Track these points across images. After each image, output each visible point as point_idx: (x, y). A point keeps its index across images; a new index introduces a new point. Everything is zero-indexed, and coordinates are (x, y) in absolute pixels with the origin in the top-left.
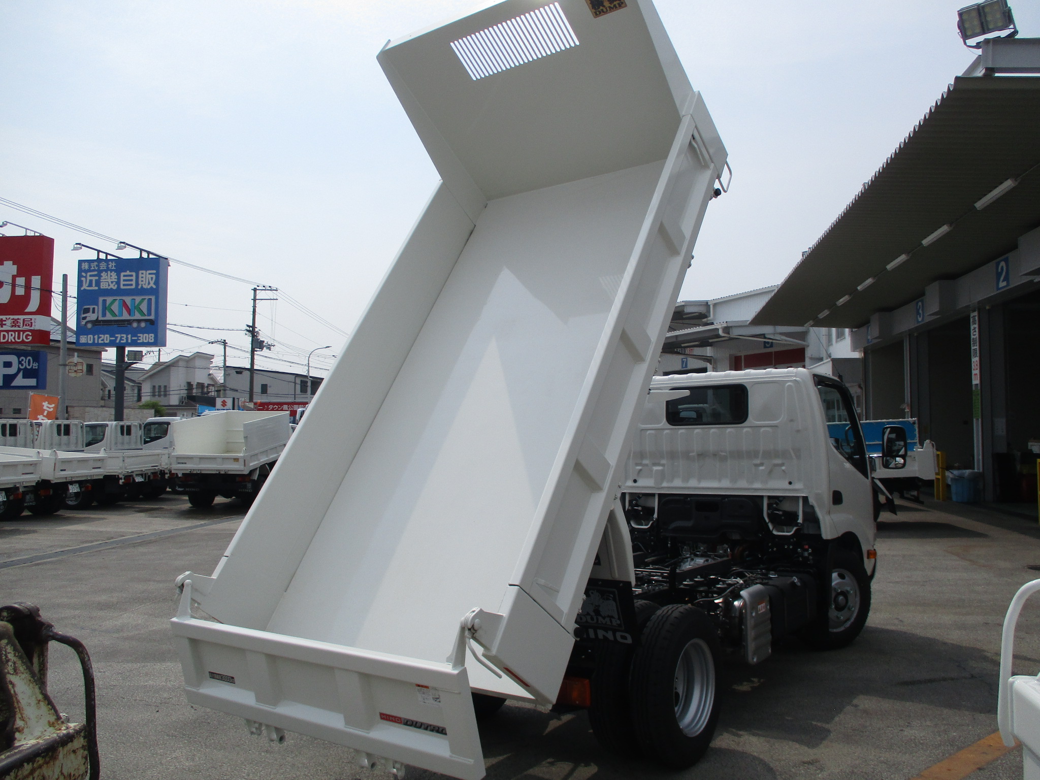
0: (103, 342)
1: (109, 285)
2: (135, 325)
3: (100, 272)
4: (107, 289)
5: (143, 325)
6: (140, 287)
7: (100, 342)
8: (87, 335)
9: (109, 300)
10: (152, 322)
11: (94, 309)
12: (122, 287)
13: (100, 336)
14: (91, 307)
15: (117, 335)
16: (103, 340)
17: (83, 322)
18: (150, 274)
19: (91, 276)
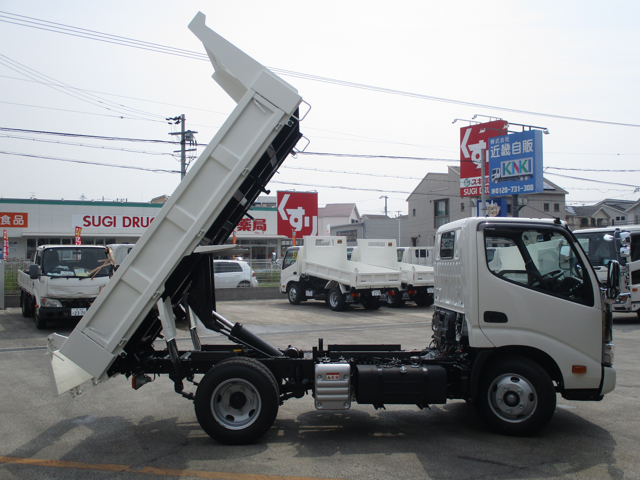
0: (504, 192)
1: (506, 153)
2: (522, 179)
3: (501, 144)
4: (505, 156)
5: (526, 178)
6: (523, 152)
7: (503, 192)
8: (495, 188)
9: (506, 163)
10: (531, 176)
11: (498, 170)
12: (513, 153)
13: (503, 188)
14: (497, 169)
15: (511, 187)
16: (504, 191)
17: (493, 180)
18: (529, 142)
19: (496, 148)
